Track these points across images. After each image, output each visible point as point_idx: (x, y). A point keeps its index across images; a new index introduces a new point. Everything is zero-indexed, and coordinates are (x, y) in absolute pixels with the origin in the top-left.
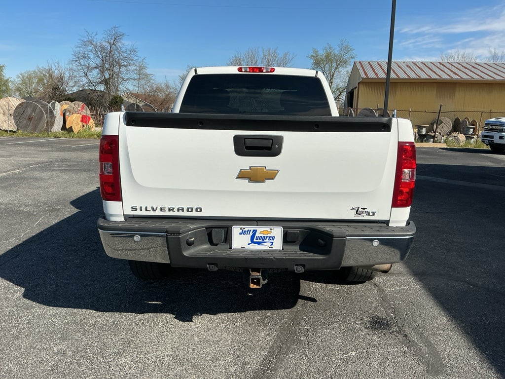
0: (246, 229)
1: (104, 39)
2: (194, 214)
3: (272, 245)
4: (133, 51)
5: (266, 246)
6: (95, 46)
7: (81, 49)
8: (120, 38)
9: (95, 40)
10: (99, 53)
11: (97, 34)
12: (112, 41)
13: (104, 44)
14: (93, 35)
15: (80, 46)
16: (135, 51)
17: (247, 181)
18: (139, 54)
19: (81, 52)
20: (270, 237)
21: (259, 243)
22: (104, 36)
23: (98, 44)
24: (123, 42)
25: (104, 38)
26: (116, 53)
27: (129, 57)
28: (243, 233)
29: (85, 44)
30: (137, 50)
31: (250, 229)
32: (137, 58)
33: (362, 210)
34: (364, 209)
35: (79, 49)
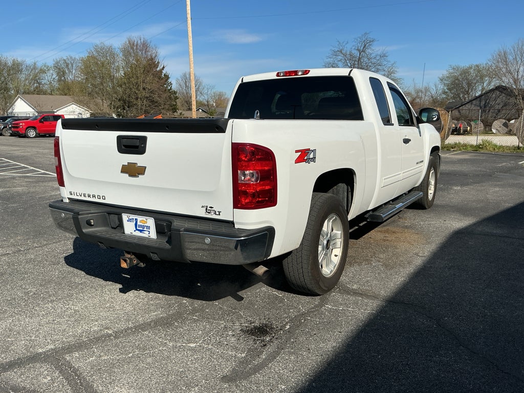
0: (131, 218)
1: (354, 48)
2: (101, 201)
3: (149, 234)
4: (383, 56)
5: (145, 235)
6: (345, 55)
7: (332, 59)
8: (371, 43)
9: (345, 49)
10: (348, 62)
11: (347, 43)
12: (362, 48)
13: (353, 52)
14: (344, 44)
15: (331, 56)
16: (385, 56)
17: (127, 175)
18: (389, 58)
19: (331, 62)
20: (147, 227)
21: (141, 231)
22: (354, 44)
23: (348, 53)
24: (373, 48)
25: (353, 46)
26: (366, 60)
27: (379, 62)
28: (129, 220)
29: (335, 54)
30: (387, 54)
31: (133, 217)
32: (385, 63)
33: (210, 209)
34: (211, 207)
35: (329, 59)
